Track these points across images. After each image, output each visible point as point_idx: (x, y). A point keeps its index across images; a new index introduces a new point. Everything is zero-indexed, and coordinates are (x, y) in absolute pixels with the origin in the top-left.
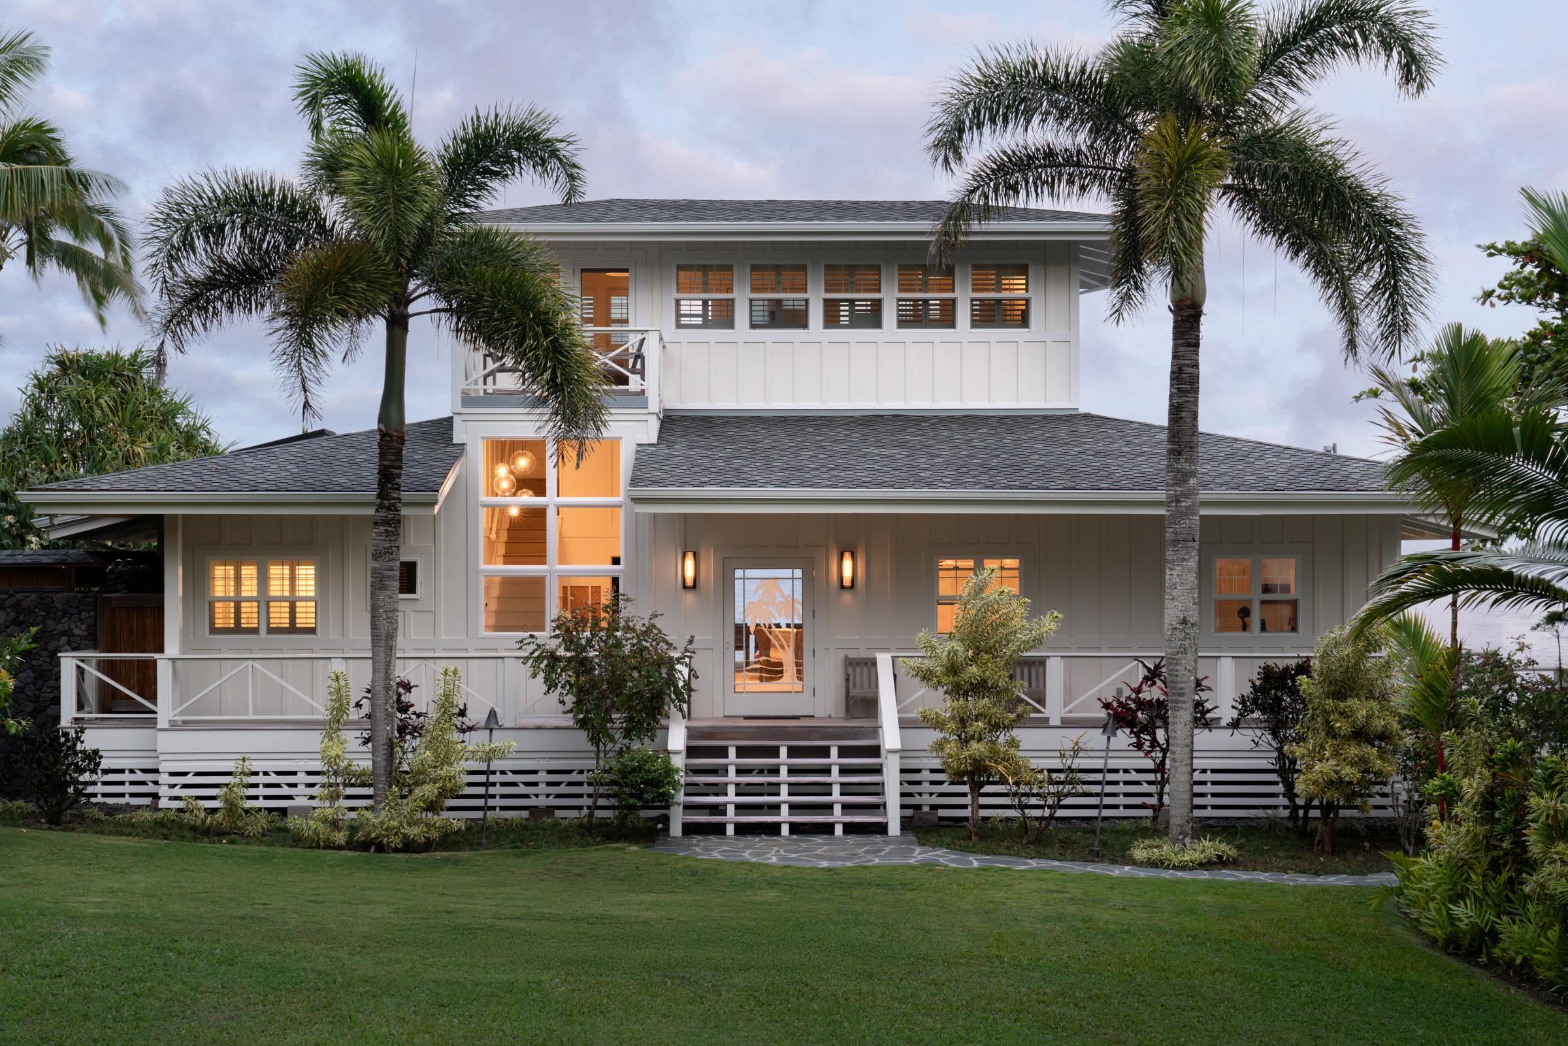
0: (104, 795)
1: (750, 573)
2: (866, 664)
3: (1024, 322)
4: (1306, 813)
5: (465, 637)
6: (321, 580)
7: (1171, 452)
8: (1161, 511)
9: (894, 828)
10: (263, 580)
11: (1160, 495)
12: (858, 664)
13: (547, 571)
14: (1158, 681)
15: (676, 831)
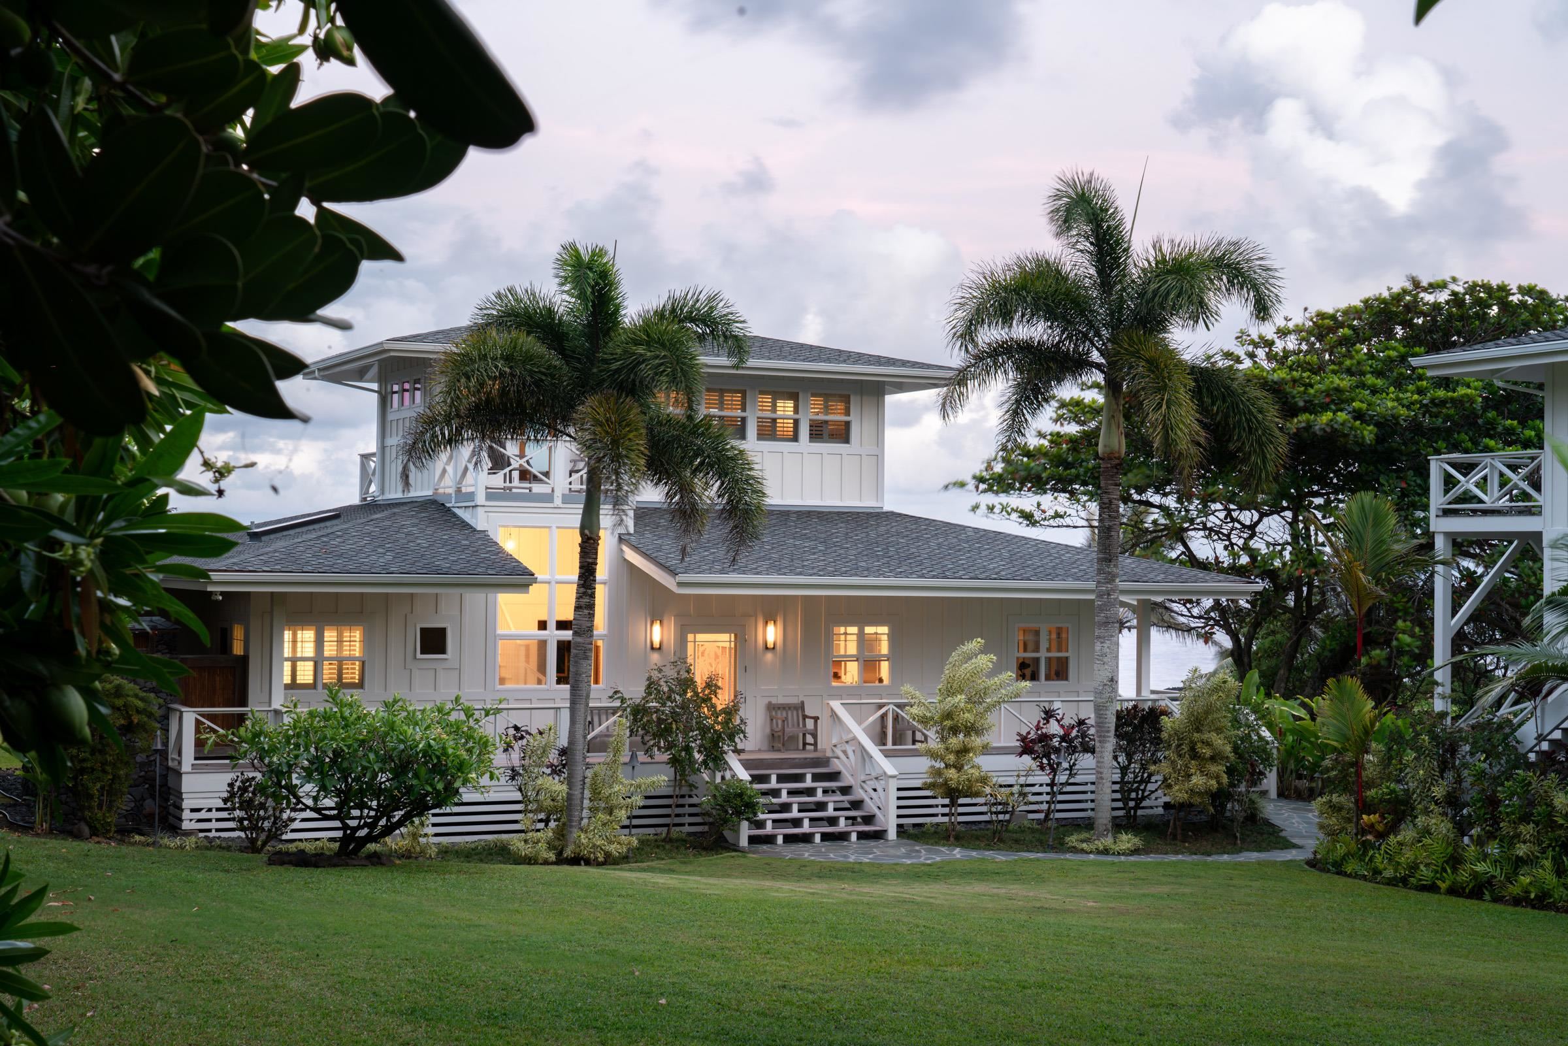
0: (217, 830)
1: (701, 637)
2: (784, 708)
3: (845, 439)
5: (483, 690)
6: (367, 642)
7: (1100, 560)
8: (1092, 597)
9: (892, 834)
10: (319, 642)
11: (1092, 585)
12: (779, 708)
13: (549, 635)
14: (1052, 721)
15: (744, 842)
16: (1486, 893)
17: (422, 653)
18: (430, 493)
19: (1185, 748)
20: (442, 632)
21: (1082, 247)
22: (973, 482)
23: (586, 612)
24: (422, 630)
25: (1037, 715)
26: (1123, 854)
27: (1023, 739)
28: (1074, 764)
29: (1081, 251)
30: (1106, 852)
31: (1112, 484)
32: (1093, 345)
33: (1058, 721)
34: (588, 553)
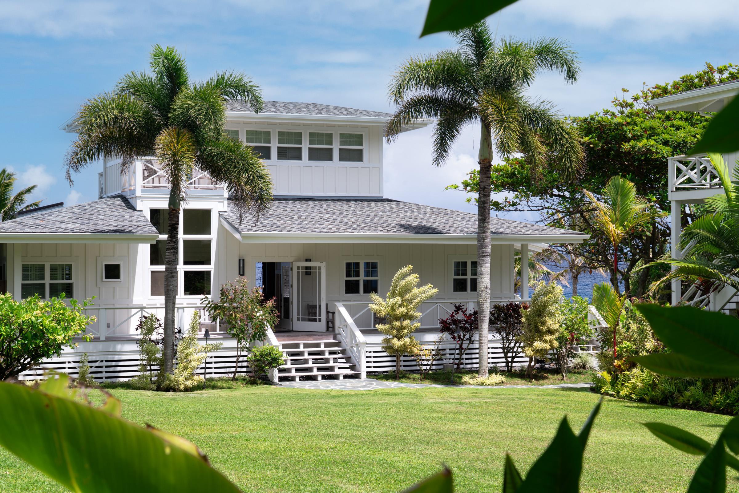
3: (360, 159)
4: (512, 364)
6: (75, 273)
9: (364, 375)
13: (179, 268)
14: (460, 312)
15: (276, 380)
16: (669, 401)
17: (106, 278)
18: (120, 192)
19: (533, 326)
20: (117, 267)
21: (466, 43)
22: (463, 185)
23: (172, 251)
24: (106, 265)
25: (451, 310)
26: (491, 385)
27: (443, 322)
28: (472, 336)
29: (466, 45)
30: (482, 384)
31: (485, 177)
32: (474, 99)
33: (464, 312)
34: (173, 218)
